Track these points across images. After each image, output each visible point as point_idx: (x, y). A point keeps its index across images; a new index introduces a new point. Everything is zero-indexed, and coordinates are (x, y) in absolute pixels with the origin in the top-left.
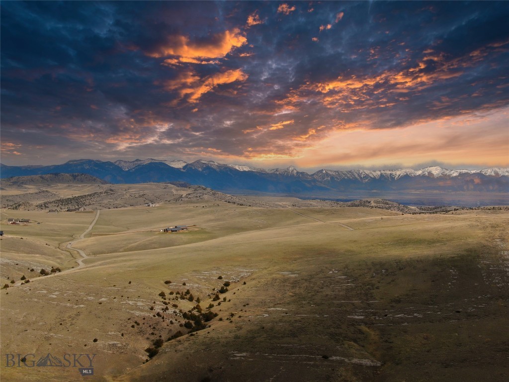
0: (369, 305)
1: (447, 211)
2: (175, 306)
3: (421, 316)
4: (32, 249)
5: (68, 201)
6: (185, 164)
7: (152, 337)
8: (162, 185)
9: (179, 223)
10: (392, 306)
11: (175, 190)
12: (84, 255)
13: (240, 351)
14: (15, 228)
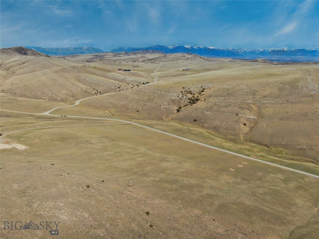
0: (254, 97)
1: (288, 64)
2: (186, 96)
3: (273, 102)
4: (140, 76)
5: (151, 60)
6: (190, 46)
7: (178, 106)
8: (182, 54)
9: (188, 68)
10: (263, 98)
11: (187, 56)
12: (156, 78)
13: (208, 112)
14: (134, 69)
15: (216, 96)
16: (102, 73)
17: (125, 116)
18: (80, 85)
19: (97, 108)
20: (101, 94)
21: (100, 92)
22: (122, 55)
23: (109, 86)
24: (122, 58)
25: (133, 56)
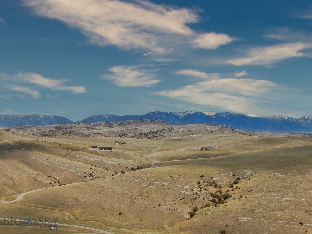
2: (206, 189)
4: (127, 157)
5: (148, 134)
6: (215, 113)
7: (192, 206)
8: (201, 125)
9: (210, 145)
12: (155, 161)
13: (245, 217)
14: (118, 146)
15: (261, 191)
16: (64, 152)
17: (98, 221)
18: (27, 169)
19: (52, 206)
20: (60, 185)
21: (59, 182)
22: (101, 127)
23: (74, 171)
24: (100, 131)
25: (119, 129)
